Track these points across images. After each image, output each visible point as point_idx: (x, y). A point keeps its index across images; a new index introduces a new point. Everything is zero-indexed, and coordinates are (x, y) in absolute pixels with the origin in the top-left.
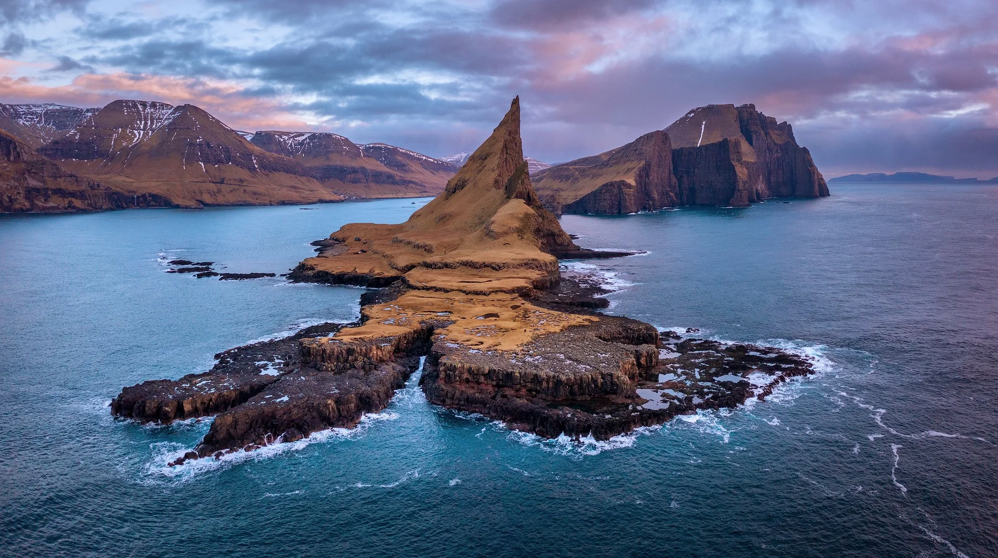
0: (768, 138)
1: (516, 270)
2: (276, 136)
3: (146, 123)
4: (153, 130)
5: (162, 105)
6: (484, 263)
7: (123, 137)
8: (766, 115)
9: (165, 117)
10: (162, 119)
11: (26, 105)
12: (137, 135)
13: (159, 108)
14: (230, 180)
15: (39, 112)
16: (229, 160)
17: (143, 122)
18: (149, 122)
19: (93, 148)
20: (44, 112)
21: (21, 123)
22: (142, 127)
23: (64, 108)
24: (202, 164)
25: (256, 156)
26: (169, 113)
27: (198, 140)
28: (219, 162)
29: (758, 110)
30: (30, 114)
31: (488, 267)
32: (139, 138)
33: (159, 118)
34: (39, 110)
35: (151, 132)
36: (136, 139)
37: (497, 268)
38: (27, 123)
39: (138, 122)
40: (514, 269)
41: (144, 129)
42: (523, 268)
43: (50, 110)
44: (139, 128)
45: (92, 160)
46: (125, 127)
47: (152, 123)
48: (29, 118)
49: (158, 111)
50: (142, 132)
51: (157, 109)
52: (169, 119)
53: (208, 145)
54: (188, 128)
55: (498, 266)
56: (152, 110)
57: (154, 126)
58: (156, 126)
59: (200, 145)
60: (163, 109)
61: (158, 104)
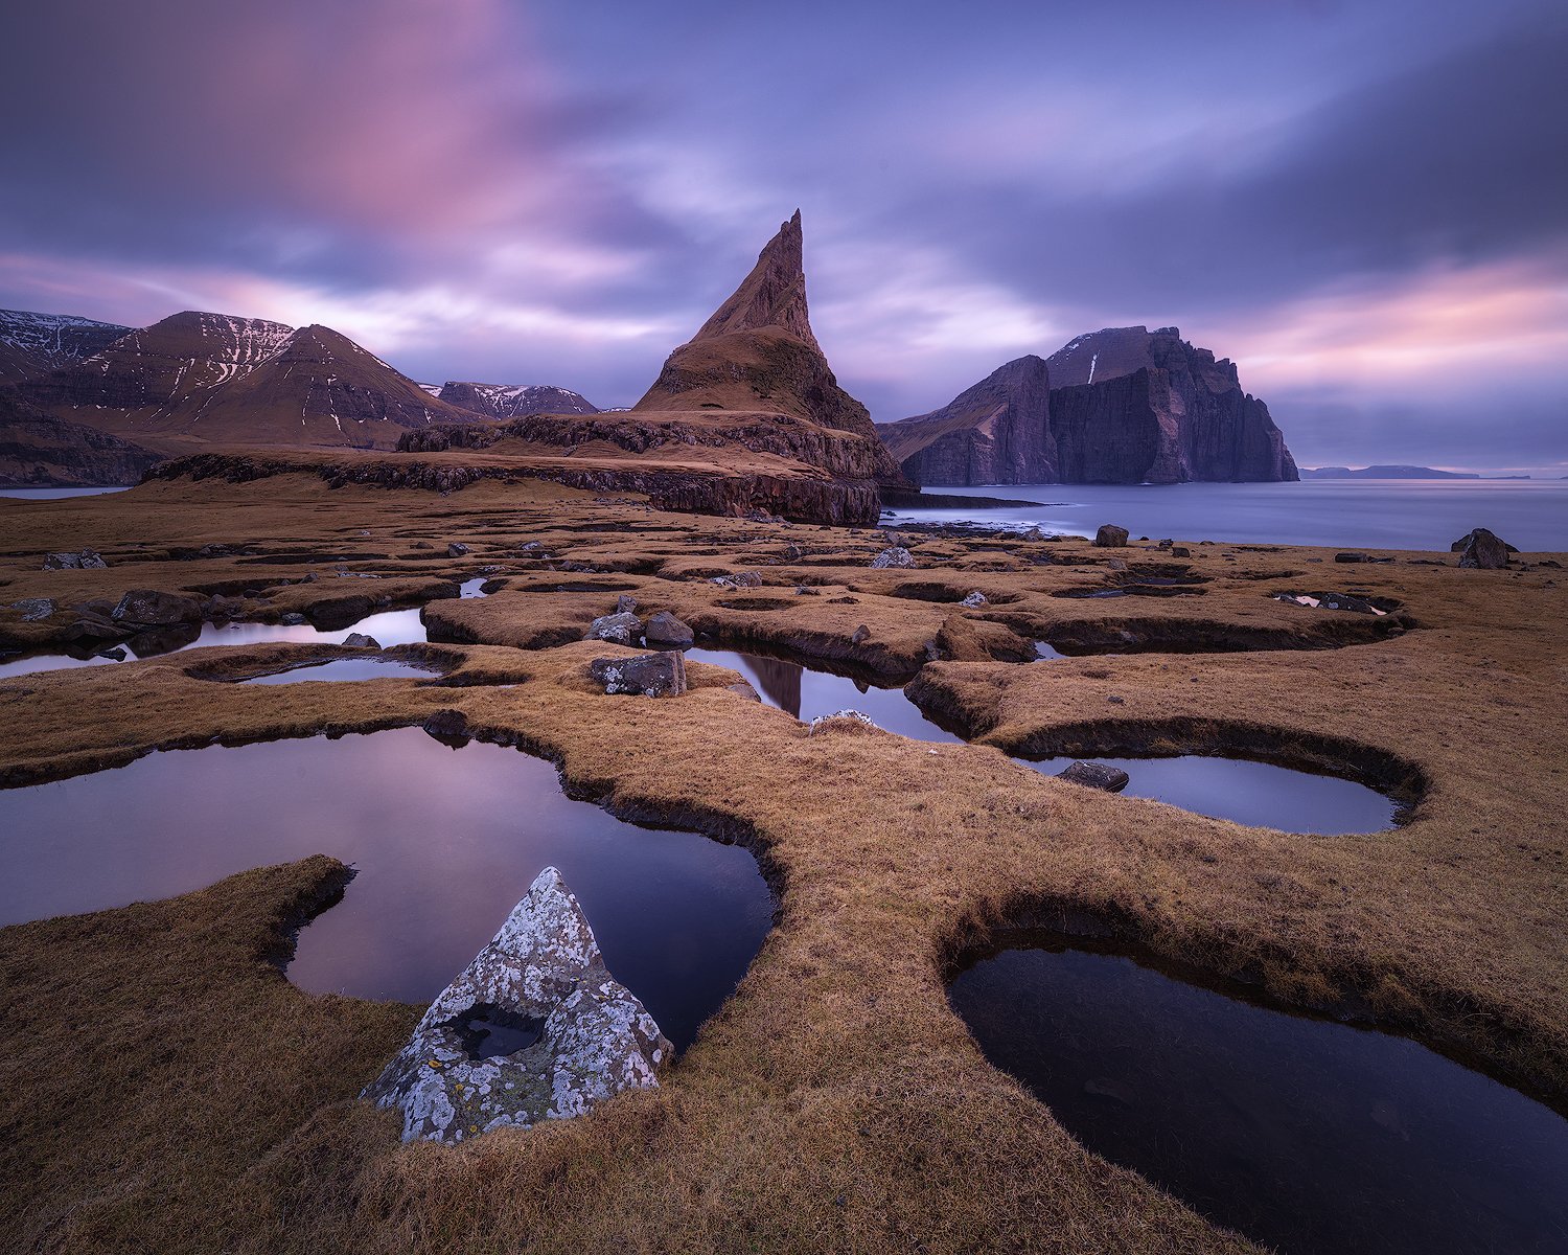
0: (1199, 383)
1: (711, 449)
2: (476, 390)
3: (243, 353)
4: (255, 365)
5: (274, 325)
6: (592, 425)
7: (198, 371)
8: (1195, 346)
9: (278, 345)
10: (272, 348)
11: (23, 313)
12: (226, 370)
13: (269, 330)
14: (383, 443)
15: (50, 328)
16: (384, 413)
17: (238, 351)
18: (249, 352)
19: (138, 387)
20: (60, 328)
21: (8, 342)
22: (235, 358)
23: (101, 326)
24: (336, 418)
25: (430, 410)
26: (286, 338)
27: (329, 380)
28: (367, 415)
29: (1184, 337)
30: (30, 330)
31: (604, 436)
32: (228, 375)
33: (268, 346)
34: (50, 325)
35: (251, 367)
36: (222, 377)
37: (638, 439)
38: (22, 345)
39: (229, 350)
40: (704, 448)
41: (238, 362)
42: (739, 446)
43: (73, 327)
44: (230, 360)
45: (136, 409)
46: (202, 357)
47: (255, 353)
48: (28, 336)
49: (265, 334)
50: (235, 367)
51: (264, 331)
52: (284, 348)
53: (347, 388)
54: (312, 361)
55: (643, 433)
56: (256, 332)
57: (258, 358)
58: (262, 357)
59: (333, 387)
60: (275, 332)
61: (265, 324)
